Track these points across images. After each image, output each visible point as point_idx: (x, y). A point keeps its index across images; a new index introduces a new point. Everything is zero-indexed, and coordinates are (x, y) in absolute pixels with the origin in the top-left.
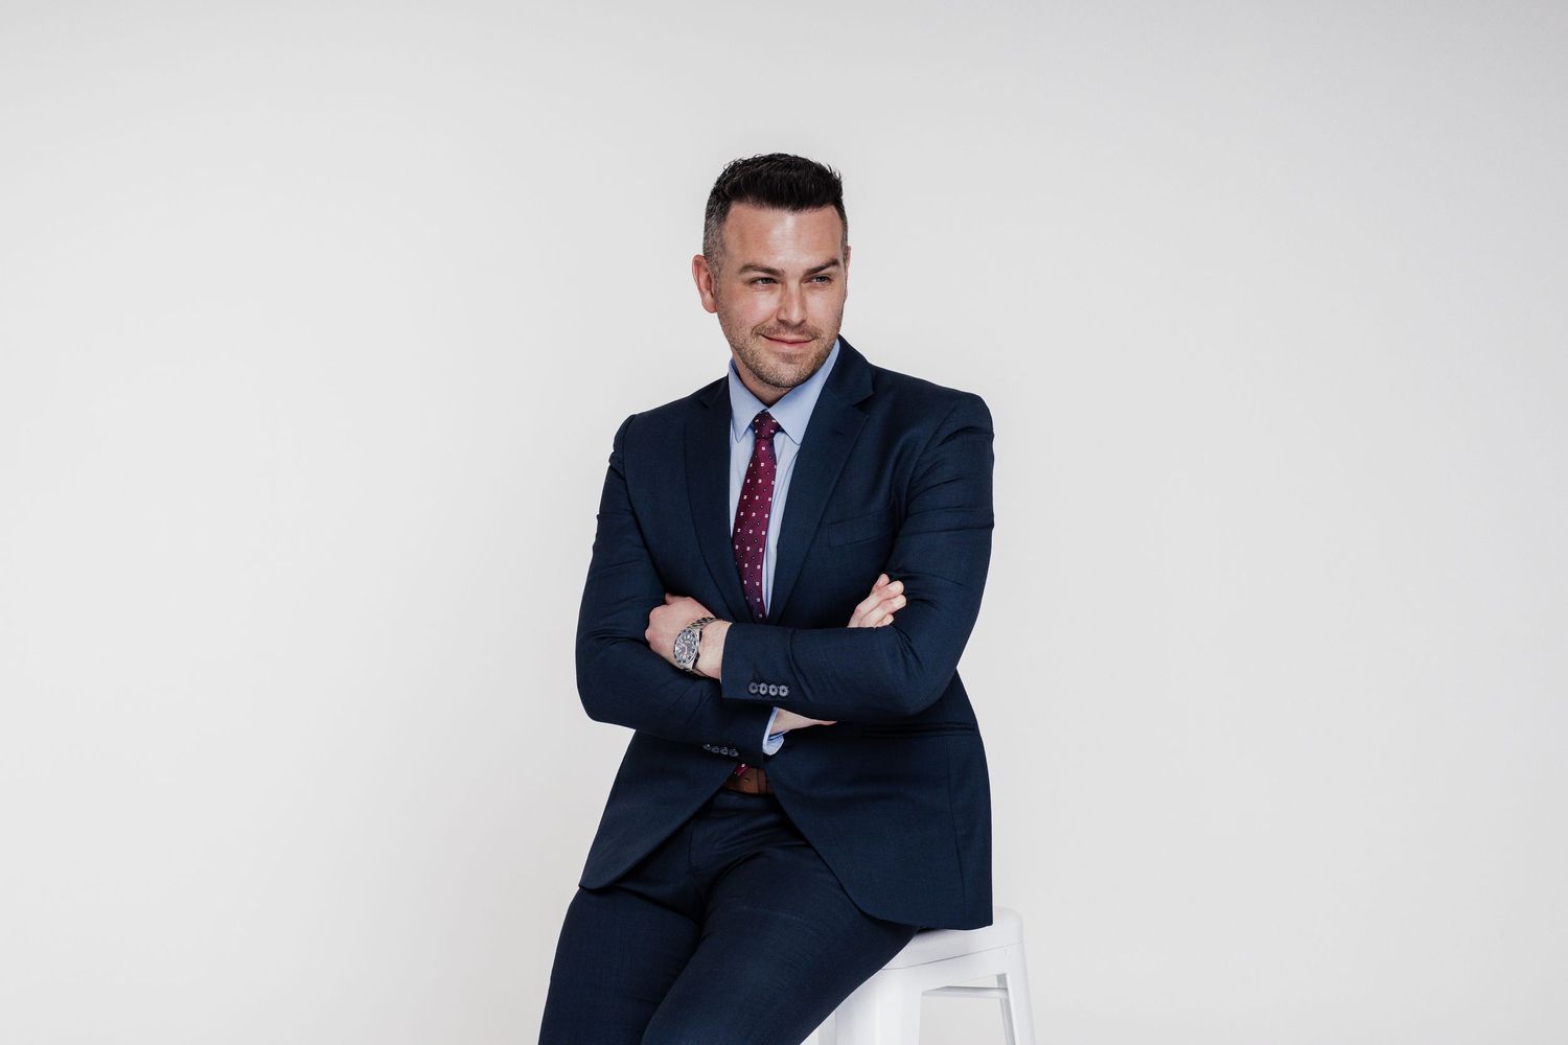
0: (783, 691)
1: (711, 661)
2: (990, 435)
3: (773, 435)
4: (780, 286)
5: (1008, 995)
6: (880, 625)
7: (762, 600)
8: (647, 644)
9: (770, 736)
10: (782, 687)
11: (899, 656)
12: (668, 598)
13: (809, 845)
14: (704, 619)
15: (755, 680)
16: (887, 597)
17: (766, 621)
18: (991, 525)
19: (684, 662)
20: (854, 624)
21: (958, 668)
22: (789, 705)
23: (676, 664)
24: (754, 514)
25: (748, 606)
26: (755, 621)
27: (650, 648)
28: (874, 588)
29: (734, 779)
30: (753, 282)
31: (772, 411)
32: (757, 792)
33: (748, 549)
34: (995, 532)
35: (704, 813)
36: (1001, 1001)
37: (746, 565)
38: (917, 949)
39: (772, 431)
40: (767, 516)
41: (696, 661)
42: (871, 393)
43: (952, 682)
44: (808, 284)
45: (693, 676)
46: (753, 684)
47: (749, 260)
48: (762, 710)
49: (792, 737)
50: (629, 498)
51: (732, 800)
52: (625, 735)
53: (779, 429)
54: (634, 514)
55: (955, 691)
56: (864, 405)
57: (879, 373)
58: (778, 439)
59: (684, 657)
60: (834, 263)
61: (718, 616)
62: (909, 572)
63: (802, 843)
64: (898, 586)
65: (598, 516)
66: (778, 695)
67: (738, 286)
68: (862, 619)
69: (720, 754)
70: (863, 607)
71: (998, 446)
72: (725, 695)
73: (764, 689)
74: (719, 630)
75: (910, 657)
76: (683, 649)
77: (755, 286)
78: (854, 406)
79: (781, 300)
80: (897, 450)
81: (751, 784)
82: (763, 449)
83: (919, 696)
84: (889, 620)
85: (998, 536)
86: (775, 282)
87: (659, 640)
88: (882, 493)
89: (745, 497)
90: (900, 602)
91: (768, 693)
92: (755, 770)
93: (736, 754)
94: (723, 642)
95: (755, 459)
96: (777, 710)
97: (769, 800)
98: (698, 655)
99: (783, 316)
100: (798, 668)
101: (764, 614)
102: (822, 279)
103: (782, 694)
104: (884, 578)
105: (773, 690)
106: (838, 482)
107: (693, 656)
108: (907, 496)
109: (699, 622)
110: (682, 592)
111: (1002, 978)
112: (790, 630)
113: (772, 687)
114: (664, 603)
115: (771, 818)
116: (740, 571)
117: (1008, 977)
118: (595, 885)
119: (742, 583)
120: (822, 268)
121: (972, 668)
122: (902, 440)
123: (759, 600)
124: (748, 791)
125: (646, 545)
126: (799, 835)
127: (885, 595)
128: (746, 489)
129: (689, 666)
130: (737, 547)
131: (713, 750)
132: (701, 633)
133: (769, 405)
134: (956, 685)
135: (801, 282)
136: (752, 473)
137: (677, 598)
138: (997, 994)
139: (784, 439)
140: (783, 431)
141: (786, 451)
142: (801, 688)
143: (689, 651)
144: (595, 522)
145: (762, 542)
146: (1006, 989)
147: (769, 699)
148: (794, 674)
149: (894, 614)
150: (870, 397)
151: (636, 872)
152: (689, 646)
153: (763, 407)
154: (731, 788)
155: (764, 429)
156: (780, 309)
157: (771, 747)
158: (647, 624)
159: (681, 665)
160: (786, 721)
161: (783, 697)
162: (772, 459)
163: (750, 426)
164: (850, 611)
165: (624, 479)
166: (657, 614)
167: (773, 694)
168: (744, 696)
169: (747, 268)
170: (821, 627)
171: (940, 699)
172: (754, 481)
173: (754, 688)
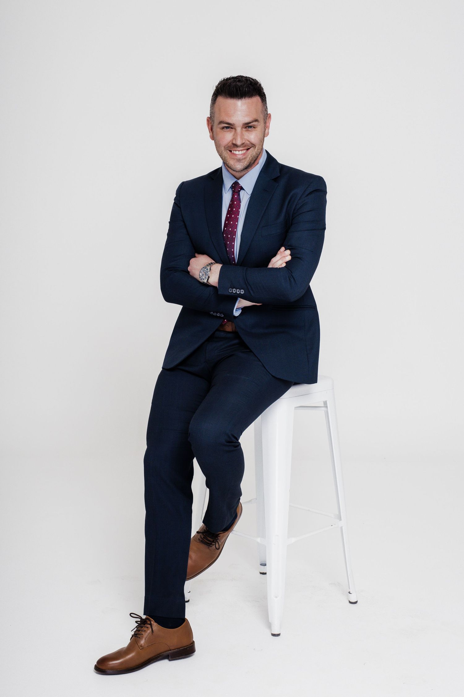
0: (242, 292)
1: (214, 279)
2: (325, 193)
3: (239, 191)
4: (234, 130)
5: (328, 409)
6: (280, 267)
7: (234, 256)
8: (188, 272)
9: (236, 309)
10: (242, 290)
11: (288, 279)
12: (196, 255)
13: (251, 351)
14: (211, 263)
15: (231, 288)
16: (284, 256)
17: (235, 264)
18: (325, 229)
19: (203, 279)
20: (270, 266)
21: (310, 284)
22: (244, 297)
23: (200, 281)
24: (232, 223)
25: (229, 259)
26: (231, 264)
27: (189, 274)
28: (279, 252)
29: (222, 325)
30: (223, 128)
31: (239, 181)
32: (231, 331)
33: (229, 236)
34: (326, 232)
35: (212, 338)
36: (325, 411)
37: (228, 243)
38: (293, 391)
39: (239, 189)
40: (237, 223)
41: (208, 279)
42: (279, 175)
43: (307, 290)
44: (245, 129)
45: (207, 285)
46: (230, 289)
47: (221, 119)
48: (234, 299)
49: (245, 310)
50: (182, 215)
51: (222, 334)
52: (179, 308)
53: (242, 188)
54: (184, 222)
55: (309, 293)
56: (276, 180)
57: (283, 167)
58: (242, 193)
59: (204, 278)
60: (256, 121)
61: (217, 262)
62: (293, 246)
63: (249, 350)
64: (288, 252)
65: (169, 222)
66: (240, 293)
67: (219, 130)
68: (273, 264)
69: (217, 316)
70: (274, 260)
71: (328, 197)
72: (219, 293)
73: (234, 291)
74: (217, 268)
75: (292, 280)
76: (203, 275)
77: (223, 130)
78: (272, 180)
79: (234, 135)
80: (289, 198)
81: (229, 328)
82: (236, 196)
83: (294, 295)
84: (284, 265)
85: (327, 233)
86: (232, 128)
87: (193, 271)
88: (283, 215)
89: (228, 216)
90: (289, 258)
91: (236, 293)
92: (231, 323)
93: (223, 316)
94: (219, 272)
95: (232, 200)
96: (239, 299)
97: (235, 334)
98: (209, 277)
99: (234, 142)
100: (248, 283)
101: (235, 261)
102: (251, 127)
103: (241, 293)
104: (283, 249)
105: (238, 291)
106: (266, 210)
107: (207, 277)
108: (292, 217)
109: (209, 264)
110: (202, 253)
111: (325, 403)
112: (245, 268)
113: (238, 290)
114: (195, 257)
115: (236, 341)
116: (226, 245)
117: (328, 402)
118: (169, 367)
119: (226, 250)
120: (250, 123)
121: (315, 284)
122: (291, 194)
123: (233, 256)
124: (227, 330)
125: (188, 234)
126: (248, 348)
127: (283, 255)
128: (229, 213)
129: (205, 281)
130: (225, 235)
131: (214, 314)
132: (210, 269)
133: (238, 179)
134: (309, 291)
135: (242, 128)
136: (231, 206)
137: (200, 255)
138: (324, 409)
139: (244, 192)
140: (244, 189)
141: (245, 198)
142: (249, 291)
143: (205, 275)
144: (168, 224)
145: (235, 233)
146: (327, 407)
147: (236, 294)
148: (247, 285)
149: (286, 263)
150: (279, 177)
151: (184, 362)
152: (205, 273)
153: (236, 180)
154: (221, 329)
155: (236, 188)
156: (233, 139)
157: (237, 313)
158: (188, 264)
159: (202, 281)
160: (243, 303)
161: (241, 294)
162: (239, 201)
163: (230, 187)
164: (269, 261)
165: (180, 208)
166: (193, 261)
167: (238, 293)
168: (226, 293)
169: (221, 122)
170: (258, 267)
171: (303, 296)
172: (232, 210)
173: (231, 290)
